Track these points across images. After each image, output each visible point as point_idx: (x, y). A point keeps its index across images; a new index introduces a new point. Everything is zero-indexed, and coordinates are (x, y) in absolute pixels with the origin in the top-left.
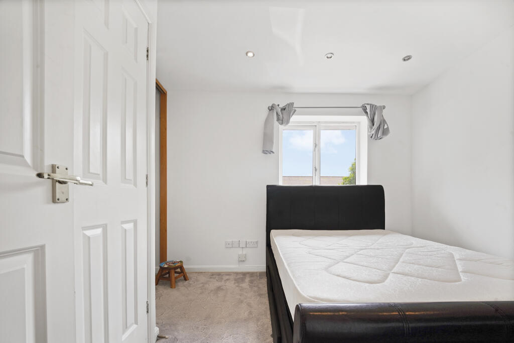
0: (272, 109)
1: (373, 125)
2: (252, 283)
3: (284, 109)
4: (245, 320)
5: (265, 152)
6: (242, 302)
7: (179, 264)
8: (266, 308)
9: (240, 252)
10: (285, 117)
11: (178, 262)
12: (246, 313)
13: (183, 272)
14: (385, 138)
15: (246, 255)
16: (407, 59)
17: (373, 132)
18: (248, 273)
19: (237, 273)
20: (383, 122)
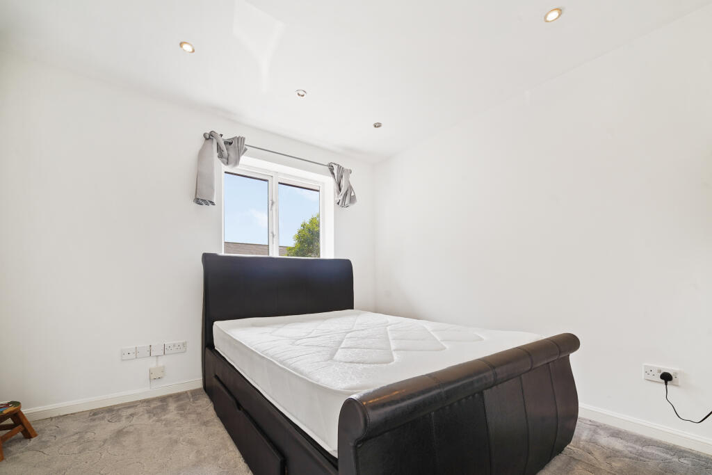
0: (210, 138)
1: (340, 190)
2: (183, 410)
3: (231, 144)
4: (194, 465)
5: (198, 201)
6: (176, 442)
7: (11, 409)
8: (223, 438)
9: (152, 363)
10: (232, 155)
11: (7, 405)
12: (192, 457)
13: (21, 423)
14: (352, 207)
15: (164, 367)
16: (377, 125)
17: (341, 198)
18: (170, 396)
19: (148, 401)
20: (350, 188)
